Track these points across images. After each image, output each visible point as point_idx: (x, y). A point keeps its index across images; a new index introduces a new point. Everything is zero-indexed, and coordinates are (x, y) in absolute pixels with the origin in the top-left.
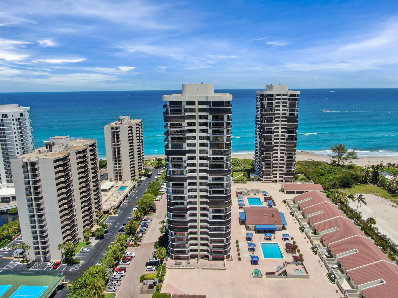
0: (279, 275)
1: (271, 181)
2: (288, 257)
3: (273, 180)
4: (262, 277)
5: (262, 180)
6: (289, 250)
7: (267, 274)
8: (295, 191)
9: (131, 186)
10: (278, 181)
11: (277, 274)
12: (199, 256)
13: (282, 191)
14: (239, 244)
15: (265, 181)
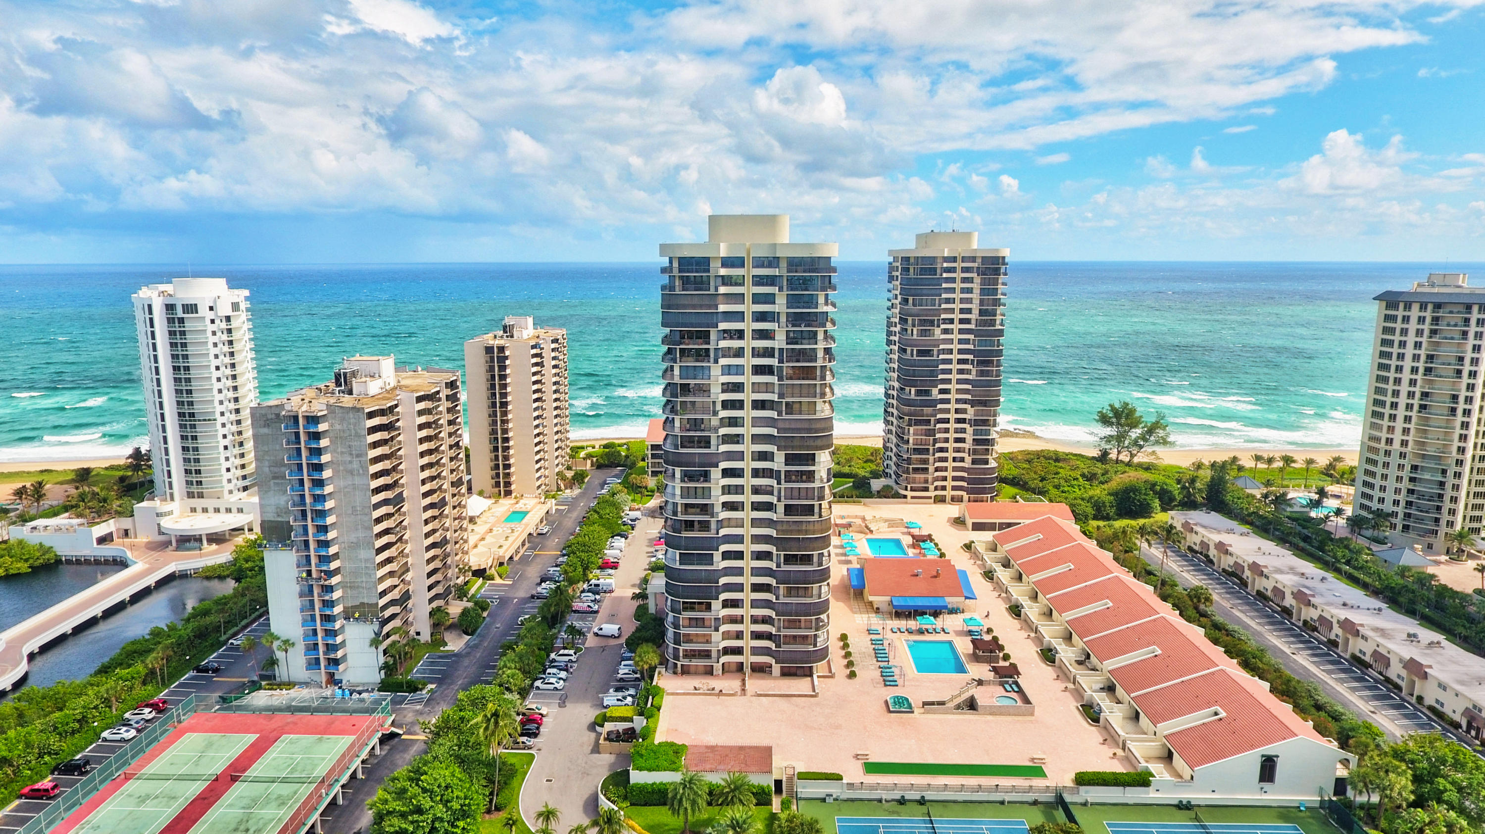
0: (958, 707)
1: (930, 498)
2: (982, 671)
3: (935, 496)
4: (913, 712)
5: (905, 497)
6: (981, 653)
7: (925, 704)
8: (997, 521)
9: (540, 511)
10: (948, 499)
11: (951, 705)
12: (747, 668)
13: (959, 522)
14: (850, 641)
15: (912, 497)
